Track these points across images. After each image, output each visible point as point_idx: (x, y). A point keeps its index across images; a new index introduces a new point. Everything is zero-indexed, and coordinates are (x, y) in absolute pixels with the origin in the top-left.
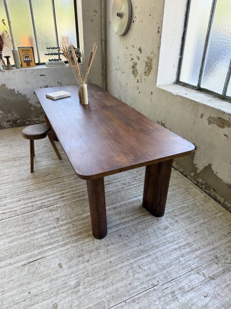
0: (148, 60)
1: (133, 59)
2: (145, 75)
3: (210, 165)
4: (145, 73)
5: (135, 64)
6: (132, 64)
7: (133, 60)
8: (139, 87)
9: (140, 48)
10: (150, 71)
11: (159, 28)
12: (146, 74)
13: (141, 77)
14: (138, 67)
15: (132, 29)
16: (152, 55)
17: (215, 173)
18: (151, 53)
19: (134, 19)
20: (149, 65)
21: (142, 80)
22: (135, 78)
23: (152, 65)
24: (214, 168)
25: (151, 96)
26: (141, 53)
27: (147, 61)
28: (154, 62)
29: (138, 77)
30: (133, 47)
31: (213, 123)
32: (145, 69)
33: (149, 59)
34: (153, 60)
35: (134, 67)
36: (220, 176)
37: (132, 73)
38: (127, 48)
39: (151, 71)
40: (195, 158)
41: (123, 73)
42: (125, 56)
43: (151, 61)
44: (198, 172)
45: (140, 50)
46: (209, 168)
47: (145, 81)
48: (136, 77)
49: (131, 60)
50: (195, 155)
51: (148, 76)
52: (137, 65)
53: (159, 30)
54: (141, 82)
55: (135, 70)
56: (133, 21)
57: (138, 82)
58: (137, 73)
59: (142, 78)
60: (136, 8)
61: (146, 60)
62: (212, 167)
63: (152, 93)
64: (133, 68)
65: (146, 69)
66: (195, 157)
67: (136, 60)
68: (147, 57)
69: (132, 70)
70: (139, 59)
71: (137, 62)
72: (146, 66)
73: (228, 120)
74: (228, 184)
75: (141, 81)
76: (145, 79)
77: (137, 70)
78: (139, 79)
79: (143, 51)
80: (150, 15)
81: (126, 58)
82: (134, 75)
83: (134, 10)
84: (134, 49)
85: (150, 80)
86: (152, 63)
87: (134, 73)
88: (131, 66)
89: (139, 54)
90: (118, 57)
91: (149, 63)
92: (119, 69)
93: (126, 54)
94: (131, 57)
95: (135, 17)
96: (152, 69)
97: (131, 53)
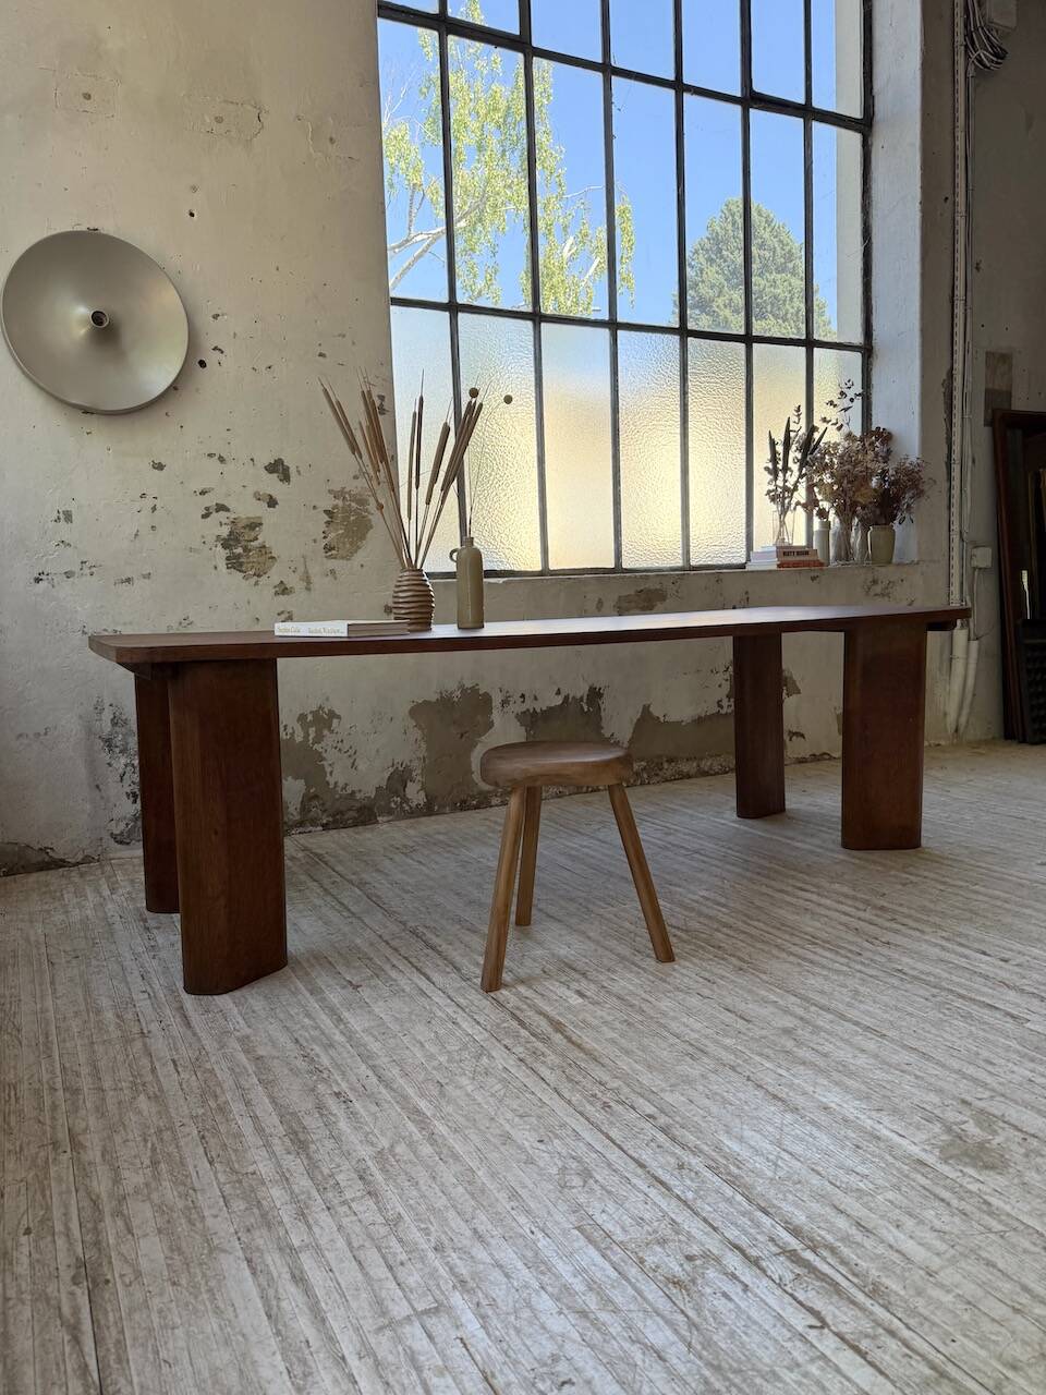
0: (340, 503)
1: (221, 508)
2: (331, 557)
3: (646, 709)
4: (328, 548)
5: (240, 525)
6: (225, 531)
7: (228, 510)
8: (294, 610)
9: (279, 462)
10: (363, 537)
12: (333, 552)
13: (301, 569)
14: (265, 536)
15: (197, 390)
16: (364, 481)
17: (662, 719)
18: (355, 477)
19: (211, 358)
20: (352, 518)
21: (313, 579)
22: (256, 584)
23: (370, 517)
24: (656, 711)
26: (286, 477)
27: (336, 507)
29: (275, 575)
30: (222, 459)
31: (628, 609)
32: (325, 537)
33: (344, 498)
35: (238, 541)
36: (674, 717)
37: (222, 565)
38: (160, 467)
39: (369, 535)
40: (604, 724)
41: (128, 580)
42: (149, 502)
43: (362, 502)
45: (278, 468)
46: (646, 719)
47: (335, 578)
48: (265, 577)
49: (205, 516)
50: (603, 714)
51: (347, 558)
52: (264, 527)
54: (308, 589)
55: (246, 549)
56: (202, 364)
57: (283, 590)
58: (273, 558)
59: (314, 570)
60: (216, 317)
61: (328, 502)
62: (652, 710)
63: (388, 610)
64: (225, 546)
65: (332, 535)
66: (603, 720)
67: (245, 508)
68: (331, 491)
69: (222, 553)
70: (272, 503)
71: (259, 518)
72: (328, 523)
73: (658, 587)
74: (693, 721)
75: (309, 583)
76: (333, 572)
77: (264, 547)
78: (293, 581)
79: (299, 472)
80: (321, 355)
81: (154, 509)
82: (240, 571)
83: (204, 321)
84: (229, 467)
85: (364, 569)
86: (367, 511)
87: (241, 564)
88: (211, 539)
89: (272, 484)
90: (61, 516)
91: (347, 511)
92: (76, 568)
93: (151, 493)
94: (210, 501)
95: (215, 349)
96: (371, 527)
97: (205, 486)
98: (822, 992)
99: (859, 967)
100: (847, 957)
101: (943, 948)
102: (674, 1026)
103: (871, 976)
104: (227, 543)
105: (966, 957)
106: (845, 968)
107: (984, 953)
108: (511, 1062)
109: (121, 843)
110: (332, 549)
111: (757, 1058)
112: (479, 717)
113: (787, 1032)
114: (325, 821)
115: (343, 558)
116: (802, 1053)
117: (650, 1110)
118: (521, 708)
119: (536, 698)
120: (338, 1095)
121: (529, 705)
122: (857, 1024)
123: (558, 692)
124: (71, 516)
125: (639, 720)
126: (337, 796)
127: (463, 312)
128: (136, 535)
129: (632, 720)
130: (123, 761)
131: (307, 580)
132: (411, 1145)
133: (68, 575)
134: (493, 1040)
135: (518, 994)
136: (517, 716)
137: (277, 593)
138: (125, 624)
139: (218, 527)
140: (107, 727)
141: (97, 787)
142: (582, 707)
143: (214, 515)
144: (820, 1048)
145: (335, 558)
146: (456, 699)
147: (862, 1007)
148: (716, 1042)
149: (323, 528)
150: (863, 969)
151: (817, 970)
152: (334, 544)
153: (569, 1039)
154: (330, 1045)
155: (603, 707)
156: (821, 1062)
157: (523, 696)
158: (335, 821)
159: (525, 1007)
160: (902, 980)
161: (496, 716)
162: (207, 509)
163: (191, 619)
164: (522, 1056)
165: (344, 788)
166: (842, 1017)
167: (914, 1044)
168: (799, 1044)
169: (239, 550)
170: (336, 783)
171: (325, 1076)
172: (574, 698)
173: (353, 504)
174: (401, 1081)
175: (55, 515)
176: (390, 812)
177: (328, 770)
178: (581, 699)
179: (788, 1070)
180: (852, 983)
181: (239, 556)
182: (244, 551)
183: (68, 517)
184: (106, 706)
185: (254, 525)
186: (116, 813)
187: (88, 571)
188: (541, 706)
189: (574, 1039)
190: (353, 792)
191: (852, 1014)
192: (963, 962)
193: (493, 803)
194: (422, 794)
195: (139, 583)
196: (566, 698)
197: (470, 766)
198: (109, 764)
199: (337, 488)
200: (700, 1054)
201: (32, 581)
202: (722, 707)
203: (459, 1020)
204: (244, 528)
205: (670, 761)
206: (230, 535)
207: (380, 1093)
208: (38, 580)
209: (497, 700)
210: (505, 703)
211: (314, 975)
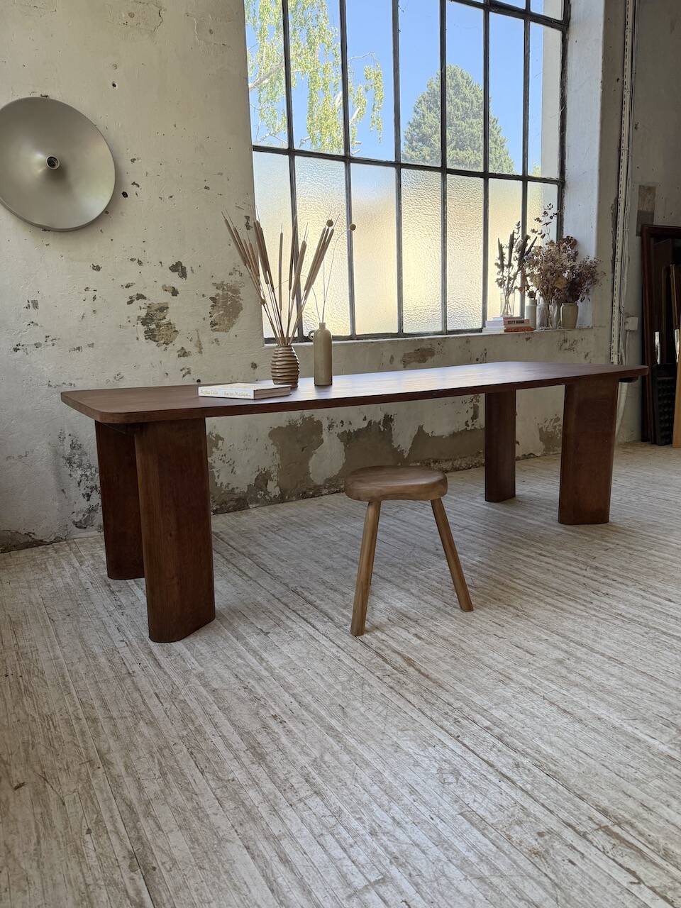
0: (220, 292)
1: (140, 297)
2: (215, 330)
3: (420, 428)
4: (213, 324)
5: (153, 309)
6: (143, 313)
7: (145, 298)
8: (192, 367)
9: (179, 264)
10: (236, 316)
11: (248, 218)
12: (217, 326)
13: (195, 339)
14: (170, 316)
15: (122, 213)
16: (237, 277)
17: (430, 435)
18: (231, 274)
19: (131, 190)
20: (229, 303)
21: (204, 346)
22: (166, 349)
23: (241, 302)
24: (427, 430)
25: (254, 373)
26: (183, 274)
27: (218, 295)
28: (245, 294)
29: (178, 343)
30: (140, 263)
31: (409, 362)
32: (211, 317)
33: (223, 289)
34: (242, 290)
35: (152, 320)
36: (437, 433)
37: (142, 336)
38: (98, 268)
39: (240, 315)
40: (394, 439)
41: (79, 348)
42: (91, 294)
43: (236, 291)
44: (406, 455)
45: (178, 268)
46: (420, 435)
47: (219, 344)
48: (171, 344)
49: (129, 303)
50: (393, 432)
51: (226, 330)
52: (169, 310)
53: (247, 223)
54: (200, 352)
55: (158, 326)
56: (125, 195)
57: (184, 353)
58: (177, 331)
59: (205, 340)
60: (133, 160)
61: (213, 292)
62: (424, 429)
63: (254, 366)
64: (143, 324)
65: (215, 315)
66: (393, 436)
67: (157, 297)
68: (214, 284)
69: (142, 328)
70: (175, 293)
71: (167, 303)
72: (213, 306)
73: (429, 347)
74: (450, 435)
75: (201, 348)
76: (216, 340)
77: (170, 323)
78: (190, 347)
79: (192, 271)
80: (206, 188)
81: (95, 298)
82: (155, 341)
83: (126, 164)
84: (145, 268)
85: (238, 338)
86: (239, 297)
87: (155, 336)
88: (134, 319)
89: (174, 280)
90: (30, 304)
91: (225, 297)
92: (42, 341)
93: (92, 287)
94: (133, 292)
95: (134, 184)
96: (242, 309)
97: (130, 282)
98: (574, 631)
99: (593, 612)
100: (583, 605)
101: (643, 598)
102: (485, 659)
103: (602, 619)
104: (145, 321)
105: (659, 603)
106: (584, 614)
107: (670, 600)
108: (385, 690)
109: (80, 527)
110: (216, 324)
111: (546, 682)
112: (314, 437)
113: (560, 662)
114: (215, 509)
115: (223, 331)
116: (573, 677)
117: (487, 723)
118: (340, 430)
119: (350, 423)
120: (275, 717)
121: (346, 428)
122: (603, 655)
123: (365, 419)
124: (37, 304)
125: (416, 435)
126: (223, 492)
127: (298, 155)
128: (83, 317)
129: (411, 437)
130: (79, 472)
131: (199, 346)
132: (333, 754)
133: (37, 345)
134: (369, 672)
135: (376, 637)
136: (339, 436)
137: (179, 356)
138: (77, 379)
139: (139, 310)
140: (68, 451)
141: (63, 490)
142: (380, 429)
143: (136, 301)
144: (583, 673)
145: (218, 331)
146: (299, 425)
147: (604, 642)
148: (516, 671)
149: (209, 309)
150: (596, 614)
151: (567, 615)
152: (217, 321)
153: (420, 671)
154: (260, 679)
155: (393, 427)
156: (587, 684)
157: (342, 422)
158: (222, 508)
159: (383, 647)
160: (623, 621)
161: (325, 436)
162: (131, 298)
163: (122, 374)
164: (391, 684)
165: (227, 486)
166: (592, 650)
167: (642, 669)
168: (570, 671)
169: (153, 326)
170: (221, 483)
171: (263, 703)
172: (375, 422)
173: (229, 293)
174: (315, 705)
175: (26, 305)
176: (257, 501)
177: (216, 474)
178: (379, 423)
179: (568, 690)
180: (592, 624)
181: (153, 330)
182: (157, 326)
183: (35, 305)
184: (67, 436)
185: (163, 309)
186: (76, 508)
187: (50, 343)
188: (354, 428)
189: (422, 671)
190: (233, 489)
191: (598, 647)
192: (658, 607)
193: (323, 493)
194: (278, 488)
195: (86, 350)
196: (370, 422)
197: (309, 470)
198: (71, 475)
199: (219, 282)
200: (507, 681)
201: (12, 350)
202: (468, 426)
203: (341, 658)
204: (156, 311)
205: (435, 462)
206: (146, 316)
207: (303, 715)
208: (16, 350)
209: (325, 425)
210: (330, 427)
211: (235, 624)
